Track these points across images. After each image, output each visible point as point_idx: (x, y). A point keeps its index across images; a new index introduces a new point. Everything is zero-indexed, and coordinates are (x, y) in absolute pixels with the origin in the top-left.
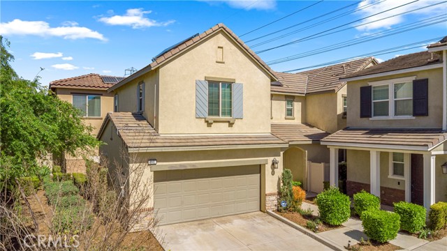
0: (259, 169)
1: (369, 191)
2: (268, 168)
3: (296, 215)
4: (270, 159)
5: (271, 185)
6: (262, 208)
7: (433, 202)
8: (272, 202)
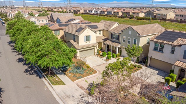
0: (94, 49)
1: (110, 51)
2: (95, 49)
3: (99, 55)
4: (96, 47)
5: (96, 51)
6: (94, 54)
7: (117, 53)
8: (96, 53)
